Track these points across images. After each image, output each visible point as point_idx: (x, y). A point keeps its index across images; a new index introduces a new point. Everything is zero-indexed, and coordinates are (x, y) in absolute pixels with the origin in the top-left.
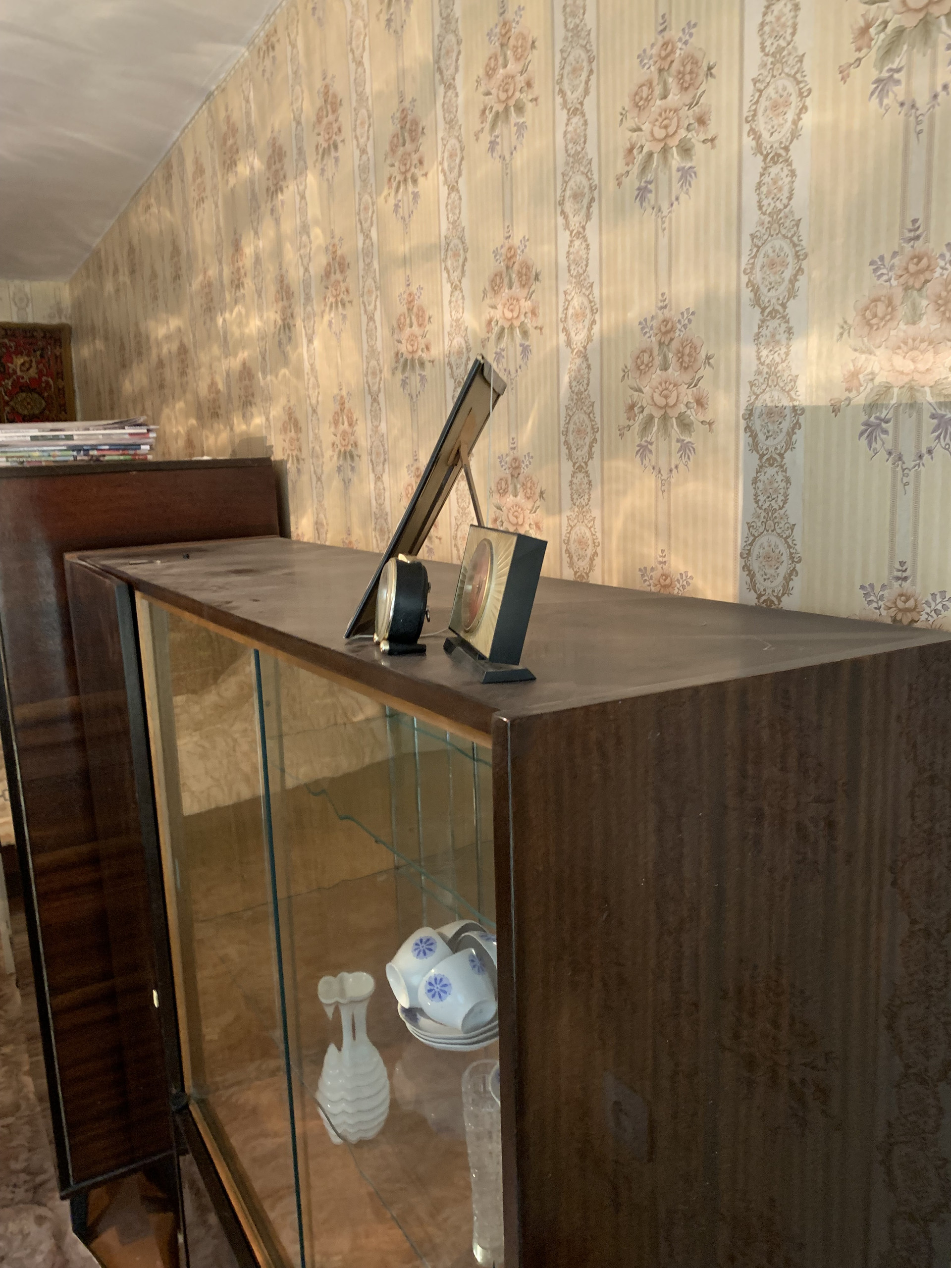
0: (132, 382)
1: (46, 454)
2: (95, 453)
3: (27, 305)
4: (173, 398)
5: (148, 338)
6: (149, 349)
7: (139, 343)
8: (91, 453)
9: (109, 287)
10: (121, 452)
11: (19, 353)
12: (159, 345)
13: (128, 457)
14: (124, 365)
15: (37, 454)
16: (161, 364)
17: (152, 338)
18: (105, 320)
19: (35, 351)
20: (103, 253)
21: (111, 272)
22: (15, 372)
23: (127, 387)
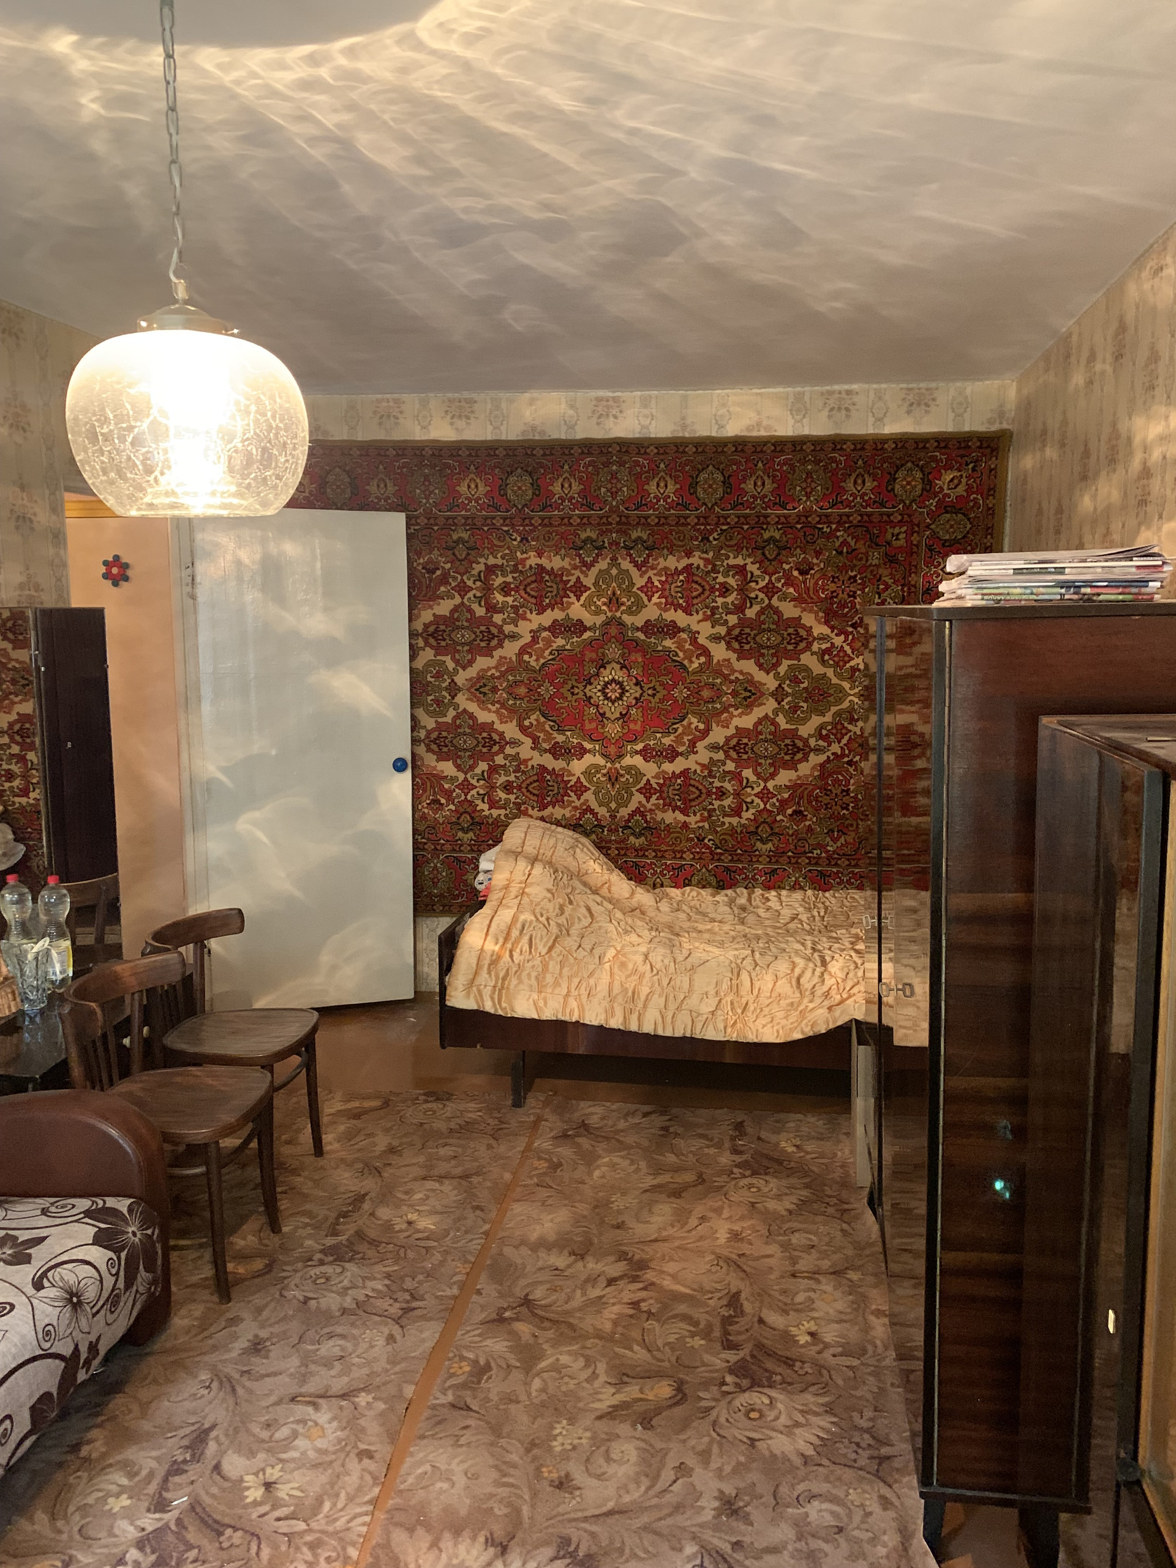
0: (1094, 497)
1: (1028, 591)
2: (1088, 590)
3: (965, 411)
4: (1160, 517)
5: (1129, 440)
6: (1130, 454)
7: (1114, 449)
8: (1083, 590)
9: (1078, 379)
10: (1120, 590)
11: (948, 467)
12: (1146, 449)
13: (1130, 597)
14: (1085, 477)
15: (1018, 591)
16: (1146, 473)
17: (1137, 440)
18: (1065, 423)
19: (967, 465)
20: (1075, 338)
21: (1083, 361)
22: (941, 488)
23: (1086, 503)
